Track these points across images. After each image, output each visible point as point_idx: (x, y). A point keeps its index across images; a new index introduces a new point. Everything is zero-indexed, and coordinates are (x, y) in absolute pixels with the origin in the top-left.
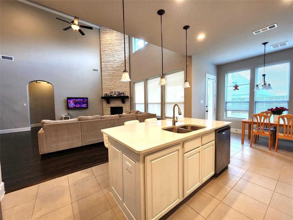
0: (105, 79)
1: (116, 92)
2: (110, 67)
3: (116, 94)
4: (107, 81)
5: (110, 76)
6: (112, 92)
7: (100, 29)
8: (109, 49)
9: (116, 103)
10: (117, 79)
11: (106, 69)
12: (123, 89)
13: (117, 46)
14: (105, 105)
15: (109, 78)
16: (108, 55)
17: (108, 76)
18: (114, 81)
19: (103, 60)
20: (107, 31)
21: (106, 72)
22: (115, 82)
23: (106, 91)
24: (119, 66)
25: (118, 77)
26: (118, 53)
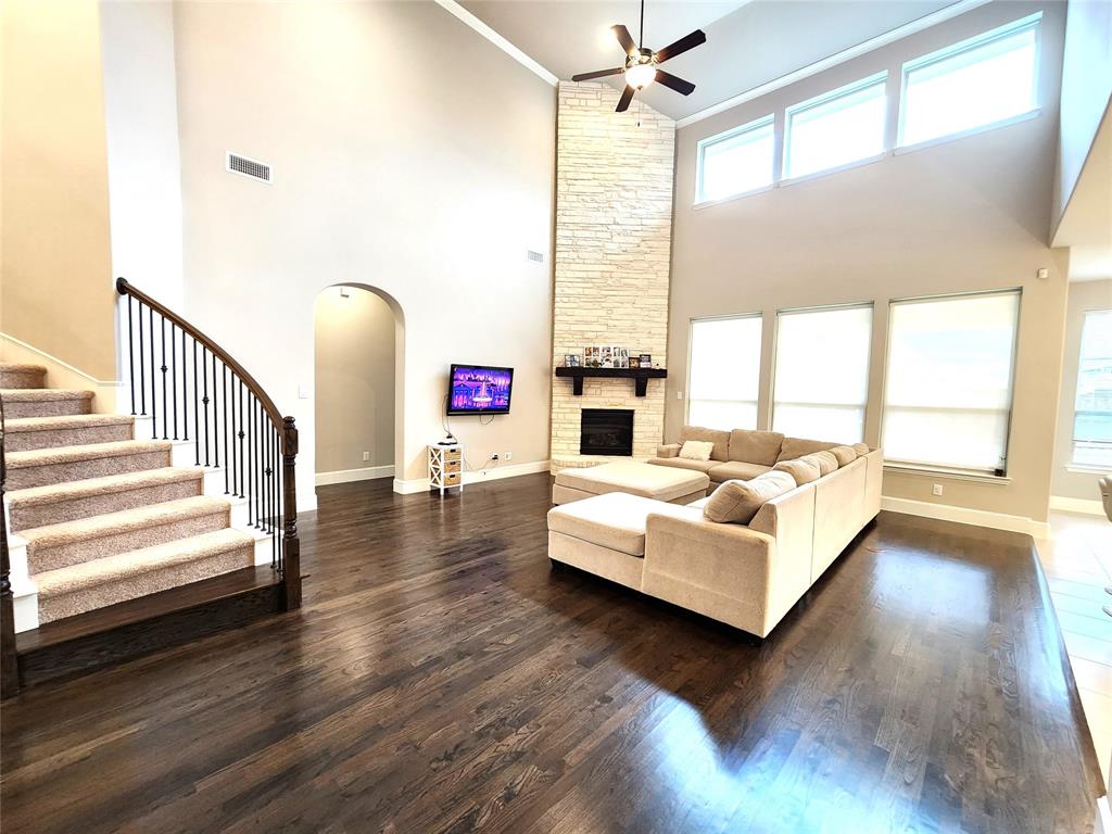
0: (569, 296)
1: (612, 352)
2: (590, 249)
3: (613, 359)
4: (575, 305)
5: (591, 285)
6: (596, 349)
7: (557, 90)
8: (591, 176)
9: (609, 394)
10: (617, 299)
11: (574, 255)
12: (642, 341)
13: (626, 169)
14: (562, 399)
15: (587, 291)
16: (587, 198)
17: (580, 285)
18: (604, 305)
19: (566, 219)
20: (590, 103)
21: (573, 267)
22: (611, 309)
23: (571, 344)
24: (629, 247)
25: (621, 293)
26: (631, 195)
